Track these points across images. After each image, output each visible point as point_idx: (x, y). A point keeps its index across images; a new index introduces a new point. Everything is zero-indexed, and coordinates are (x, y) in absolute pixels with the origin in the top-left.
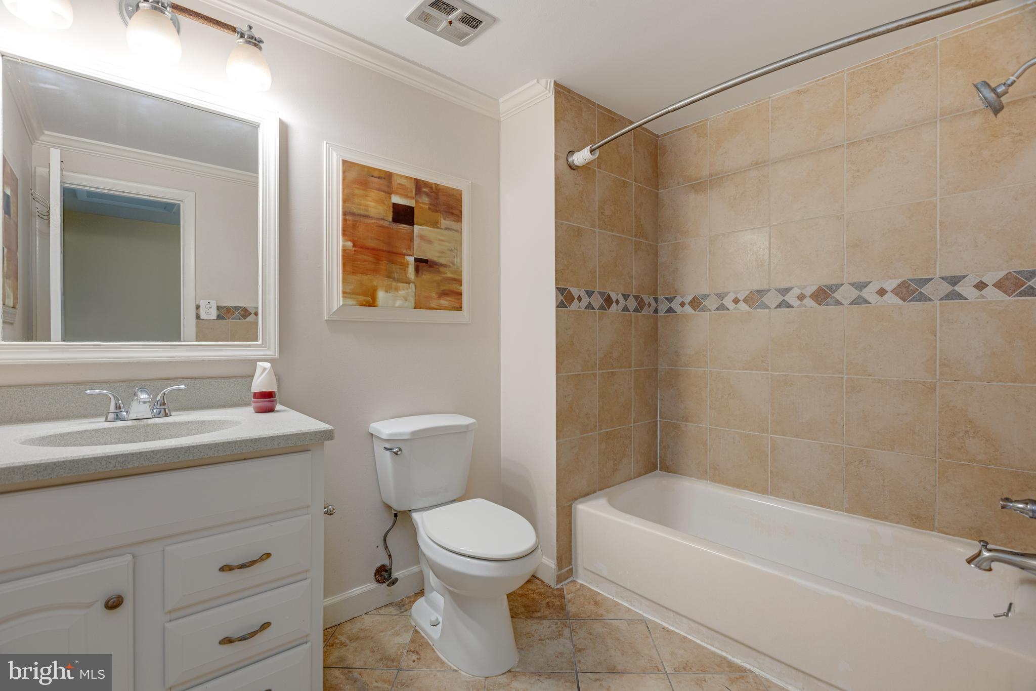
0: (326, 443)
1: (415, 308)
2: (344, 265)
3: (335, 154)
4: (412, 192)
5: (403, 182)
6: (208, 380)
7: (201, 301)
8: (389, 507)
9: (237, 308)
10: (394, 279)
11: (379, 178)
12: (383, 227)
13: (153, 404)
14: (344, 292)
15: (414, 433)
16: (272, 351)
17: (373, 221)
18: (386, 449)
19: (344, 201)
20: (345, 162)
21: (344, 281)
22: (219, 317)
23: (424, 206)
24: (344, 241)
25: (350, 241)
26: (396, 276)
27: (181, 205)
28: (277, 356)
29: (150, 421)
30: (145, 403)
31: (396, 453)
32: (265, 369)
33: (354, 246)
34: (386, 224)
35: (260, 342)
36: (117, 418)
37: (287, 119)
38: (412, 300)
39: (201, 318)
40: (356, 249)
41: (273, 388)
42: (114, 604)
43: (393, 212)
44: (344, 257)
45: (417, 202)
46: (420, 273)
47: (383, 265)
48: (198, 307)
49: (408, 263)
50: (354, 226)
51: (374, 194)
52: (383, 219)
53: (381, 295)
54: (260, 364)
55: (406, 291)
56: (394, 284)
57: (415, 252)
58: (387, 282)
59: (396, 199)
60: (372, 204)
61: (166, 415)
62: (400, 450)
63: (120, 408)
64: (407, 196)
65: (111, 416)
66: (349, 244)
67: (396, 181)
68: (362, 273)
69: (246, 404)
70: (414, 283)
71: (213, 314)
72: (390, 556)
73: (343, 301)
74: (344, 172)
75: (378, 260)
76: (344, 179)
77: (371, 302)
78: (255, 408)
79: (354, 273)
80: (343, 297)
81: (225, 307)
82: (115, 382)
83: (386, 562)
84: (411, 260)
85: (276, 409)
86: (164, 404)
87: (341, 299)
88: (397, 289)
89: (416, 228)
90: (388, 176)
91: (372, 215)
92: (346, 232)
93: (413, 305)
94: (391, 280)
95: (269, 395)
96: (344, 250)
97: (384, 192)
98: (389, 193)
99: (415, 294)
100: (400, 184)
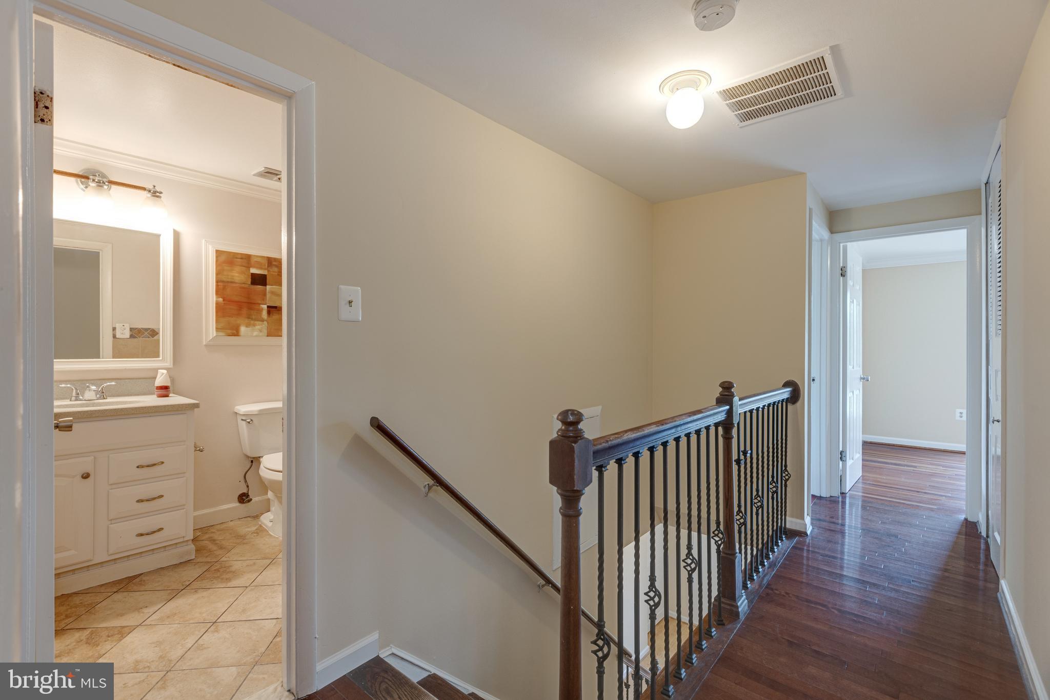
0: (195, 409)
1: (268, 336)
2: (217, 312)
3: (210, 247)
4: (265, 265)
5: (259, 260)
6: (129, 380)
7: (117, 325)
8: (248, 457)
9: (146, 330)
10: (252, 319)
11: (241, 258)
12: (244, 288)
13: (96, 392)
14: (217, 328)
15: (260, 411)
16: (169, 363)
17: (238, 285)
18: (242, 420)
19: (217, 274)
20: (217, 251)
21: (217, 321)
22: (132, 336)
23: (274, 273)
24: (217, 298)
25: (221, 298)
26: (253, 317)
27: (101, 253)
28: (171, 366)
29: (96, 401)
30: (94, 391)
31: (249, 423)
32: (163, 374)
33: (224, 301)
34: (246, 286)
35: (161, 359)
36: (76, 400)
37: (178, 229)
38: (265, 332)
39: (117, 337)
40: (225, 302)
41: (168, 384)
42: (86, 476)
43: (252, 278)
44: (217, 307)
45: (268, 271)
46: (271, 314)
47: (244, 311)
48: (114, 329)
49: (262, 309)
50: (224, 288)
51: (238, 269)
52: (244, 283)
53: (243, 329)
54: (159, 370)
55: (261, 326)
56: (252, 322)
57: (267, 302)
58: (247, 321)
59: (254, 271)
60: (237, 275)
61: (104, 399)
62: (252, 420)
63: (78, 394)
64: (261, 268)
65: (73, 398)
66: (221, 300)
67: (253, 260)
68: (229, 316)
69: (152, 394)
70: (267, 321)
71: (127, 334)
72: (248, 486)
73: (216, 333)
74: (217, 257)
75: (240, 308)
76: (217, 261)
77: (236, 333)
78: (157, 395)
79: (224, 316)
80: (216, 331)
81: (137, 328)
82: (74, 381)
83: (245, 491)
84: (265, 307)
85: (170, 396)
86: (103, 393)
87: (215, 332)
88: (254, 325)
89: (268, 287)
90: (248, 257)
91: (236, 281)
92: (218, 293)
93: (266, 334)
94: (250, 320)
95: (166, 388)
96: (217, 303)
97: (244, 267)
98: (248, 267)
99: (268, 328)
100: (256, 261)
